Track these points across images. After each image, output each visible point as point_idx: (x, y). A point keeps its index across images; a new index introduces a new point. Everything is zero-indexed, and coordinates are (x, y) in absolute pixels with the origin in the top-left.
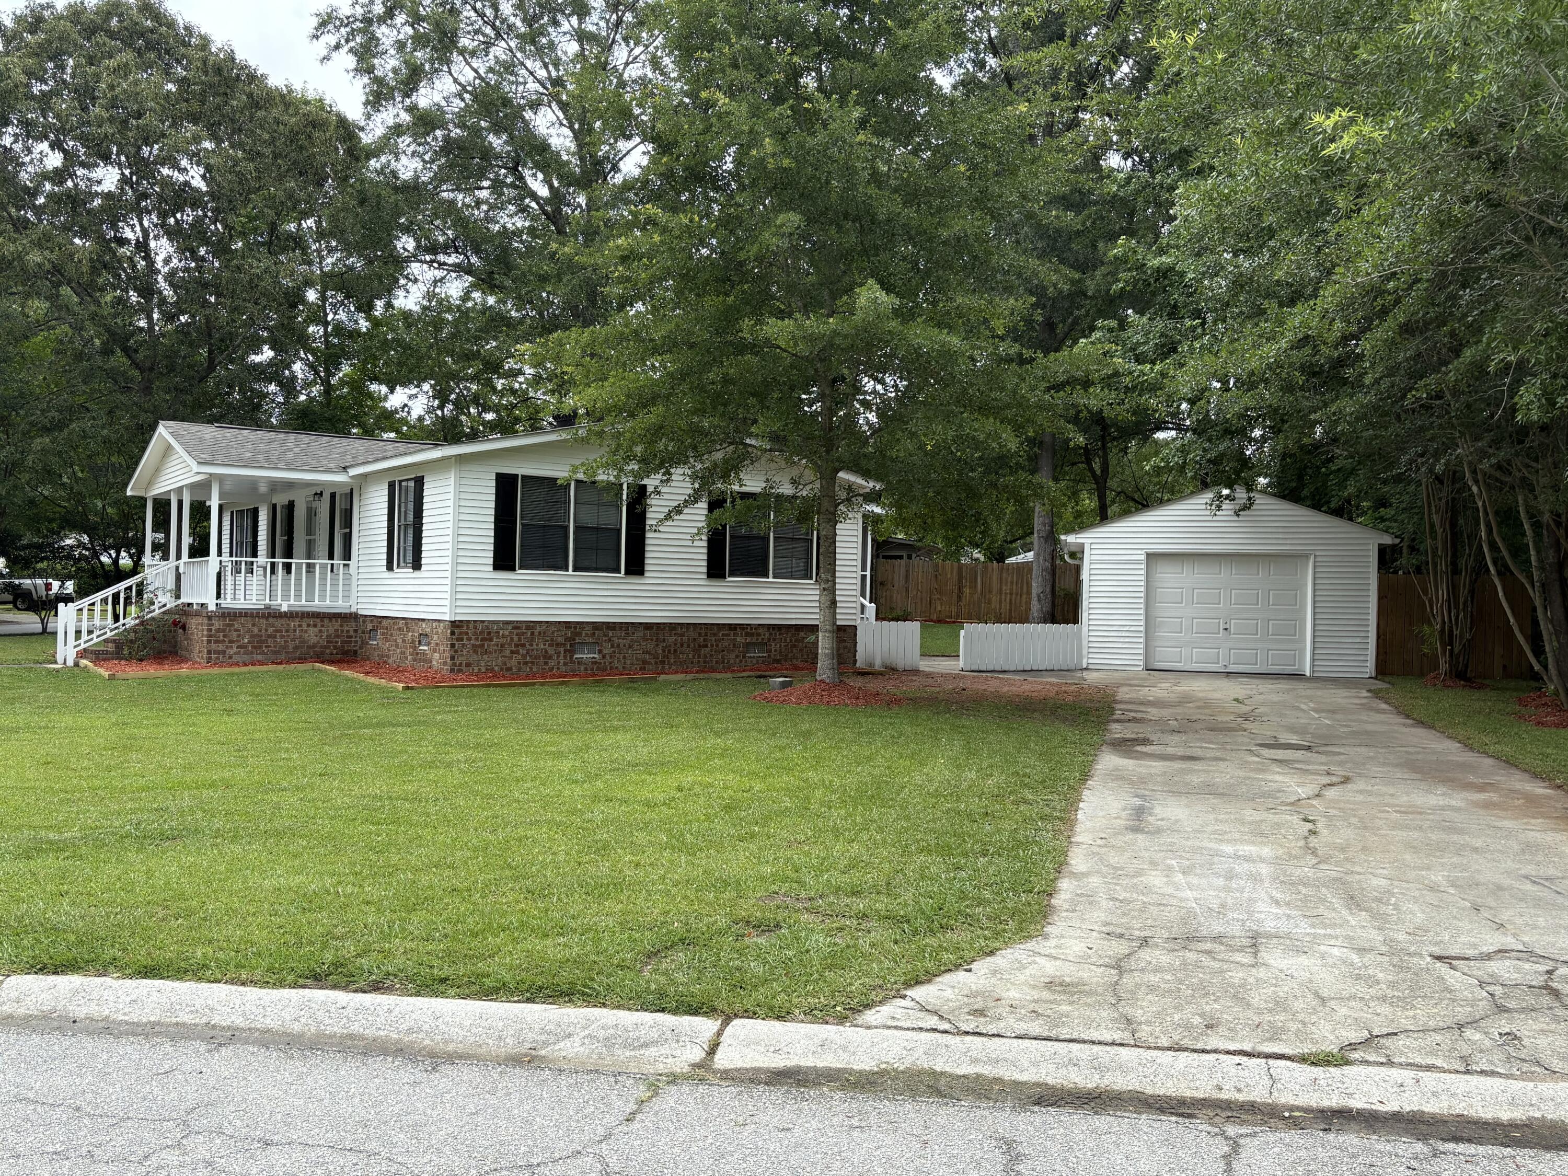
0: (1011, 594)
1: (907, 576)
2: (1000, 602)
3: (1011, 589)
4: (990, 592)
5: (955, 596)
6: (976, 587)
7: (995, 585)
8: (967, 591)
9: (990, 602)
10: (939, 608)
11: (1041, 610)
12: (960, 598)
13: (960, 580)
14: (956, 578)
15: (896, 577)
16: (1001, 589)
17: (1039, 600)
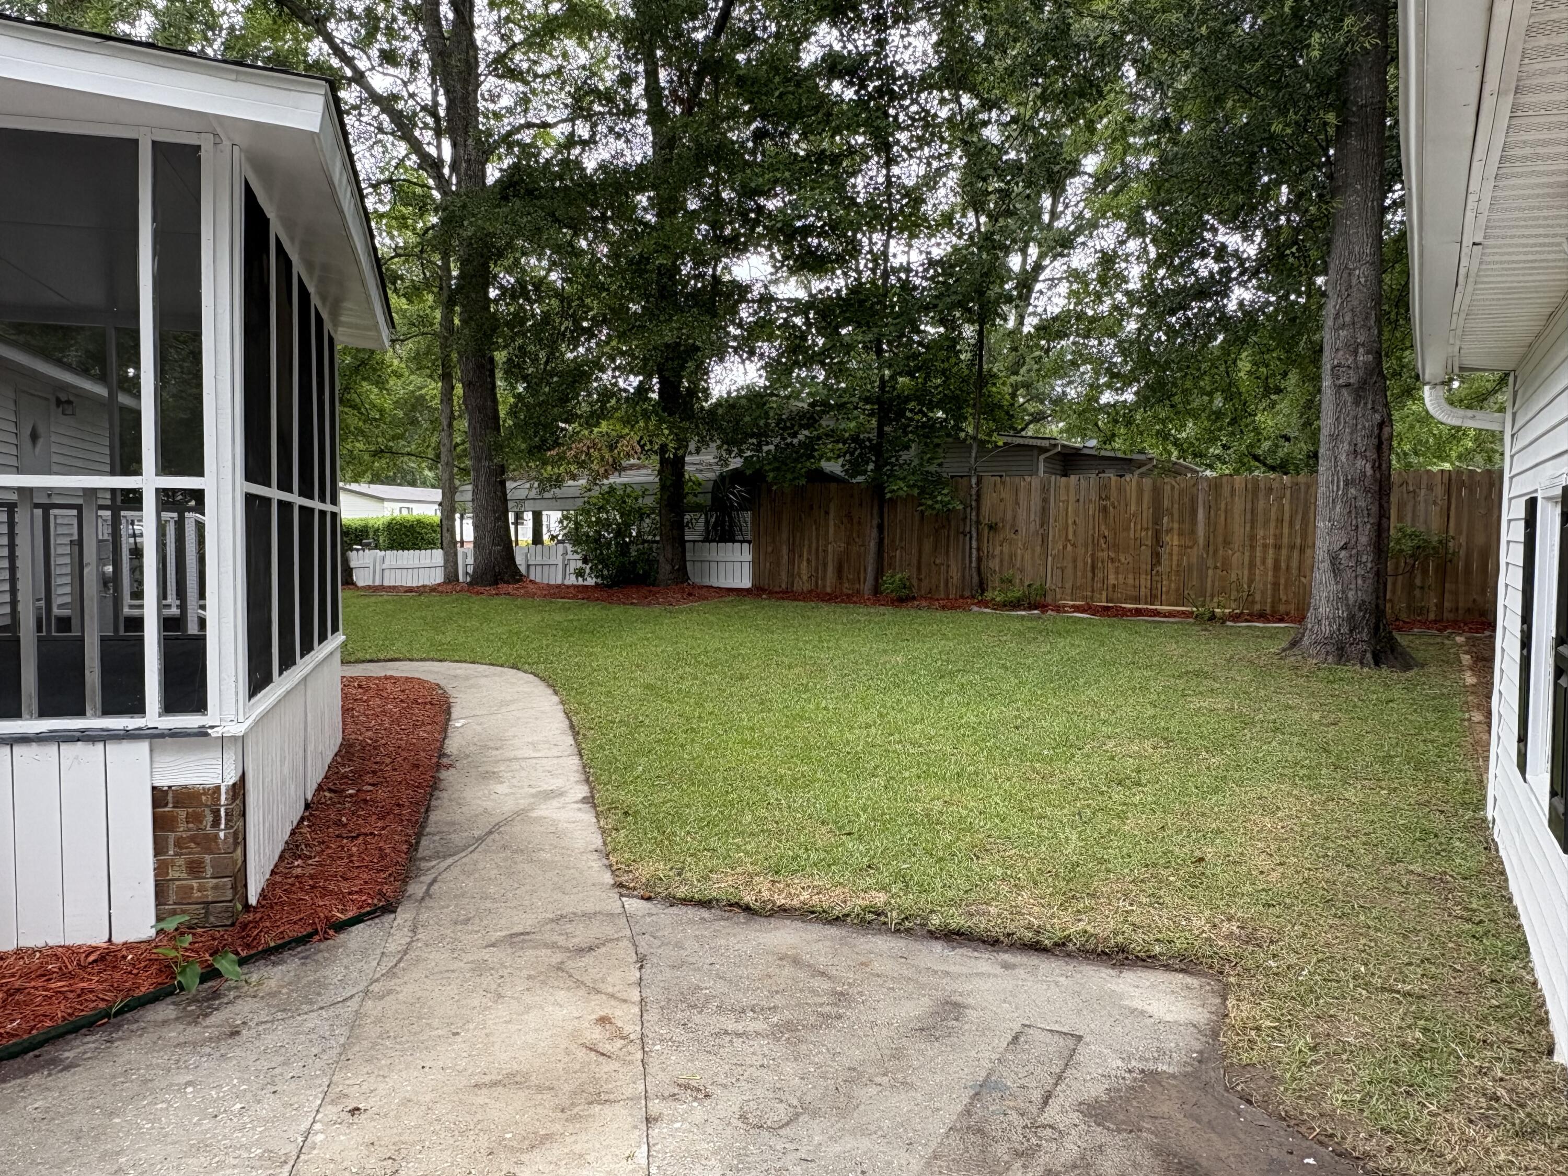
0: (1278, 547)
1: (1044, 511)
2: (1252, 565)
3: (1278, 537)
4: (1227, 543)
5: (1146, 553)
6: (1193, 532)
7: (1239, 531)
8: (1173, 541)
9: (1226, 566)
10: (1112, 580)
11: (1342, 598)
12: (1156, 557)
13: (1157, 521)
14: (1147, 514)
15: (1022, 515)
16: (1253, 538)
17: (1336, 568)
